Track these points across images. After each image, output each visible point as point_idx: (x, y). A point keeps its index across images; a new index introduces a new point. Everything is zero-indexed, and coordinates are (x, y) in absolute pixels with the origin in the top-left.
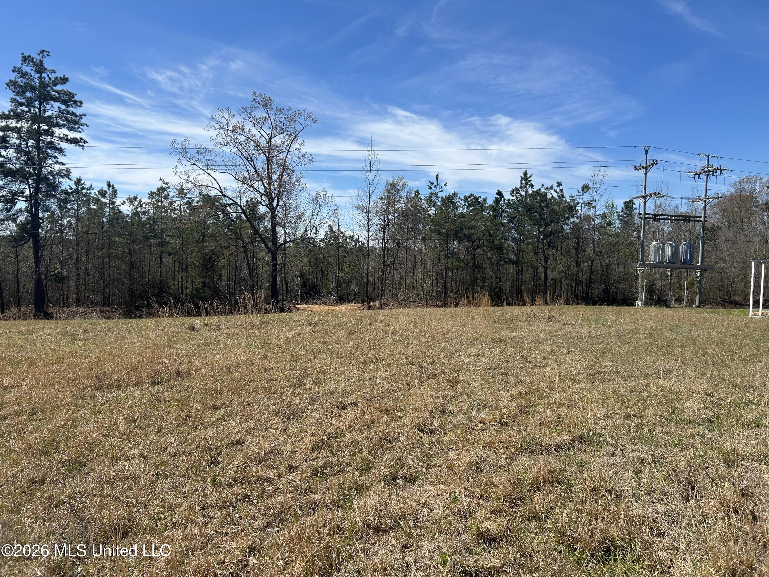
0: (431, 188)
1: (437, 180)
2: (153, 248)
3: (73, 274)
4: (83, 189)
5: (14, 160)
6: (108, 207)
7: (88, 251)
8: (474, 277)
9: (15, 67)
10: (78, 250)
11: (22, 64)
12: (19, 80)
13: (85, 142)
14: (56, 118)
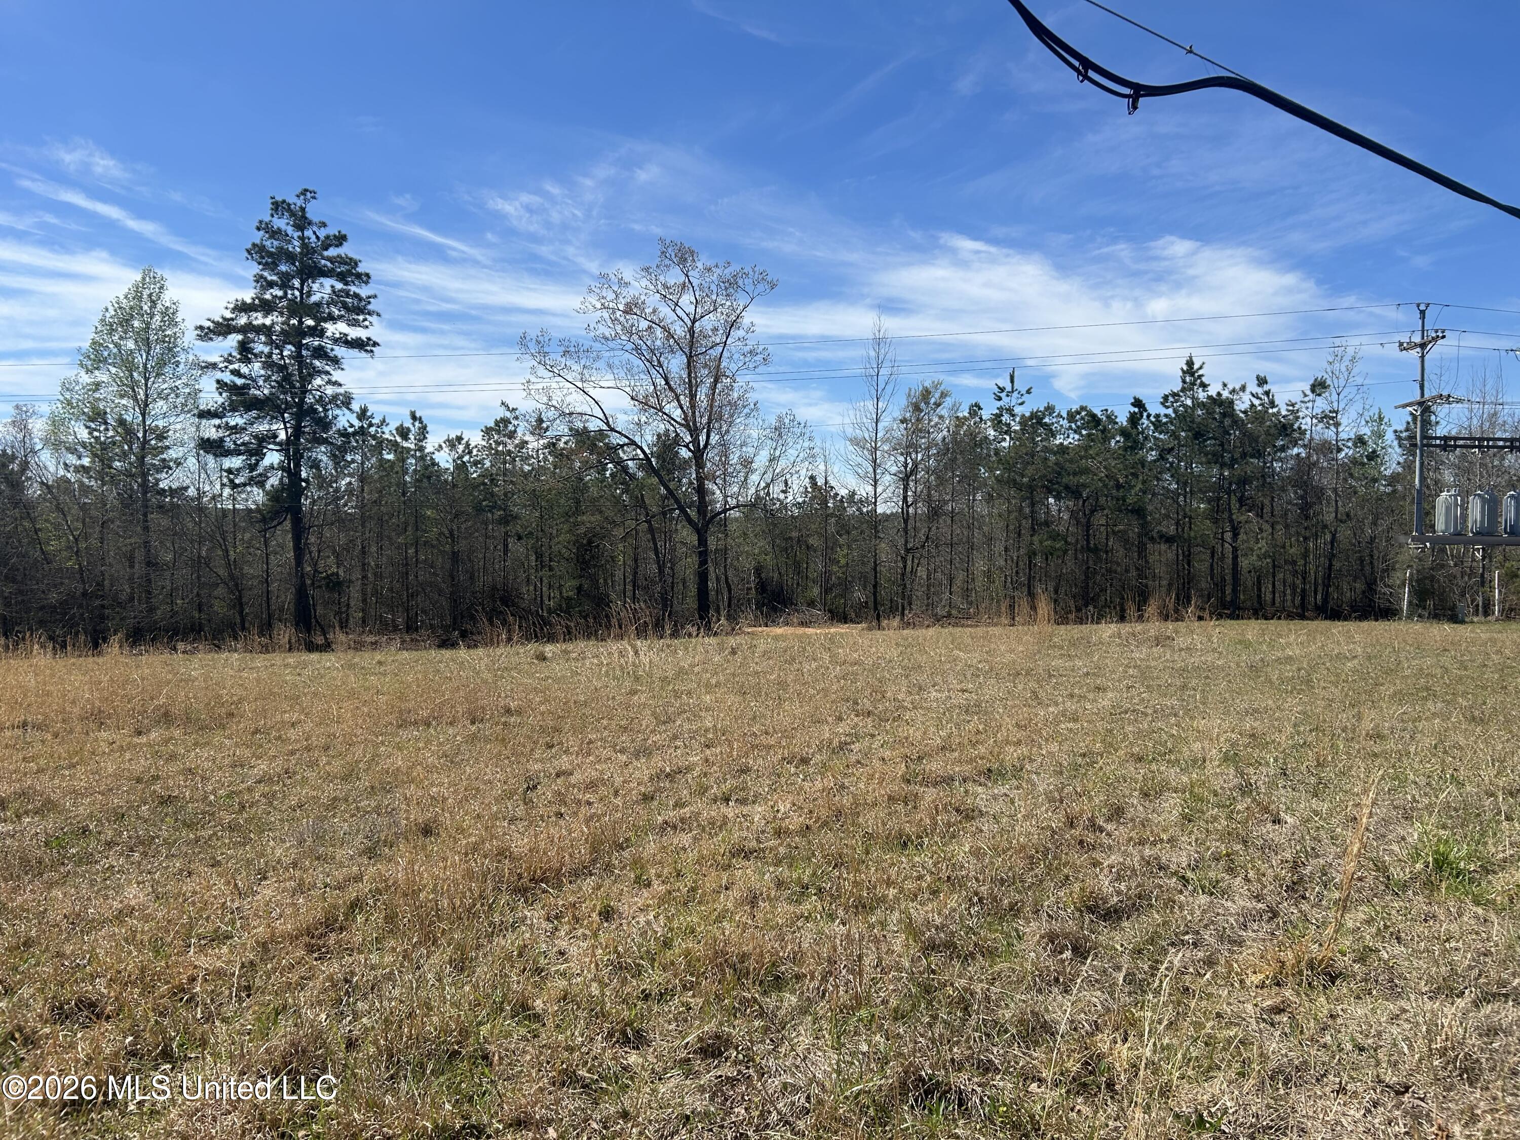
0: (1000, 399)
1: (1012, 381)
2: (490, 527)
3: (357, 575)
4: (371, 425)
5: (261, 383)
6: (414, 456)
7: (380, 536)
8: (1088, 568)
9: (261, 222)
10: (363, 533)
11: (272, 216)
12: (268, 244)
13: (375, 344)
14: (328, 304)
